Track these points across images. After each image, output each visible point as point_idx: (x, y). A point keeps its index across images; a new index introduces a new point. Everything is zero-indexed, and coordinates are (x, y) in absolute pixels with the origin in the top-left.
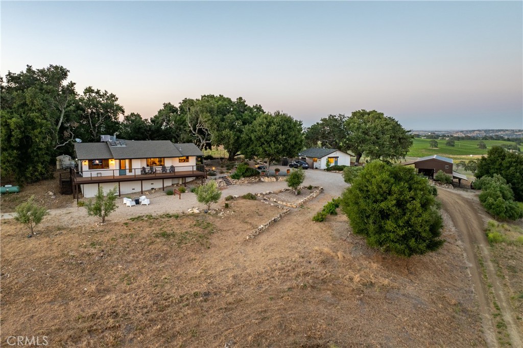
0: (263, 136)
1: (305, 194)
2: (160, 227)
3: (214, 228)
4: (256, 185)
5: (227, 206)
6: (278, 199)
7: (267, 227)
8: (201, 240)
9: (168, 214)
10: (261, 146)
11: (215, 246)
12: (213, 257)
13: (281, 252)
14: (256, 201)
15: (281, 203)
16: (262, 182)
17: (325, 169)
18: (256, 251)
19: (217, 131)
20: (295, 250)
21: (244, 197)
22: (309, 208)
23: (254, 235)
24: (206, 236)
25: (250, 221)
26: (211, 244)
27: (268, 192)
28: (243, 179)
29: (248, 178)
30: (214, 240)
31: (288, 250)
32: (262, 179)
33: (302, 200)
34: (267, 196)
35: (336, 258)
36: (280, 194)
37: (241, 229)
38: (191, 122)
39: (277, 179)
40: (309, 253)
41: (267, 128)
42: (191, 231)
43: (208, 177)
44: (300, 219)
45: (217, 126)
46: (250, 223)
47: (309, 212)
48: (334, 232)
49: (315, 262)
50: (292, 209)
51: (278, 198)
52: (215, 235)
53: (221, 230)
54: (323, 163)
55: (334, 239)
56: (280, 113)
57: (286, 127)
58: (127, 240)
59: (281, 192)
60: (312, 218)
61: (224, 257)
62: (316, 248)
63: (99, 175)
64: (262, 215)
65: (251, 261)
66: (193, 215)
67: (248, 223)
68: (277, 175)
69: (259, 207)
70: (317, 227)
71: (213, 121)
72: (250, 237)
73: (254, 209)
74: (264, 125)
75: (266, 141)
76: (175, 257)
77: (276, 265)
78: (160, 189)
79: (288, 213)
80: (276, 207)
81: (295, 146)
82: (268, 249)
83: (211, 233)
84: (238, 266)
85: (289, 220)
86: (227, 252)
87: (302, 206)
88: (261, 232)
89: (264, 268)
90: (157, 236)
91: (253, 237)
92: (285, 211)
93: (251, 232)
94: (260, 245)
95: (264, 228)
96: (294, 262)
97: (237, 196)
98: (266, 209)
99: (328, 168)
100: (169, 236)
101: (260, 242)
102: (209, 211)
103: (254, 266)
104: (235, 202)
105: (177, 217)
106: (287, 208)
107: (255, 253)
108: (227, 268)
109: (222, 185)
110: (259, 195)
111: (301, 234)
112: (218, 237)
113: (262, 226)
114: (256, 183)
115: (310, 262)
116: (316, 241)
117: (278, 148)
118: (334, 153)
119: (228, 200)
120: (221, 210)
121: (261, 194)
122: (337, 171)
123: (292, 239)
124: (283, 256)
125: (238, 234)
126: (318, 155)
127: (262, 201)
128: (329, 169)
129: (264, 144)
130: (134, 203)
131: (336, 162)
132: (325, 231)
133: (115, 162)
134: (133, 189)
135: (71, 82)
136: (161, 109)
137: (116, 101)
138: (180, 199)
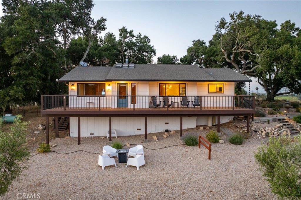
38: (225, 47)
43: (255, 118)
63: (90, 106)
78: (176, 132)
133: (112, 86)
134: (138, 129)
135: (102, 18)
136: (191, 46)
137: (149, 42)
138: (210, 158)
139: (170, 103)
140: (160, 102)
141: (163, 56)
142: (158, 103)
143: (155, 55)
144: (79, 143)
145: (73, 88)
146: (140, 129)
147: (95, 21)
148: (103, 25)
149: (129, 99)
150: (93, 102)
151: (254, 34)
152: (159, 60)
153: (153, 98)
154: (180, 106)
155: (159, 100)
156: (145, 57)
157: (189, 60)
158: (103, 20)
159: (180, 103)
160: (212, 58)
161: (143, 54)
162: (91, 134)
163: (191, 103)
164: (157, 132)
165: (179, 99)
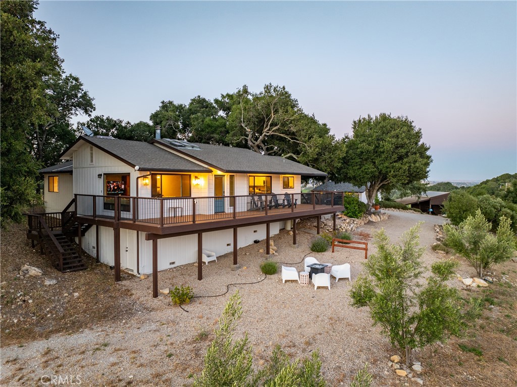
133: (209, 180)
138: (366, 258)
145: (146, 183)
146: (230, 245)
149: (228, 199)
150: (182, 207)
162: (171, 264)
164: (247, 245)
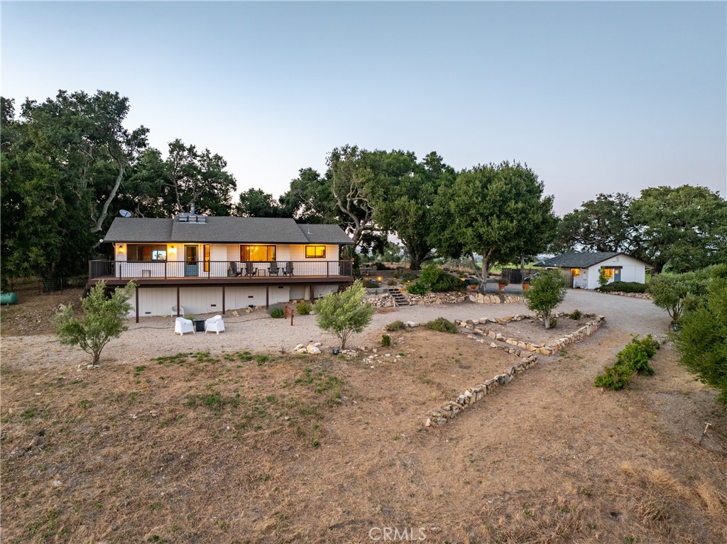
0: (473, 205)
1: (568, 329)
2: (210, 381)
3: (344, 390)
4: (460, 308)
5: (386, 342)
6: (508, 335)
7: (480, 396)
8: (301, 419)
9: (246, 353)
10: (470, 225)
11: (335, 440)
12: (319, 475)
13: (521, 473)
14: (456, 336)
15: (515, 343)
16: (472, 302)
17: (596, 289)
18: (448, 465)
19: (385, 200)
20: (563, 469)
21: (430, 327)
22: (580, 358)
23: (444, 416)
24: (318, 411)
25: (437, 380)
26: (324, 433)
27: (483, 319)
28: (432, 295)
29: (442, 295)
30: (338, 425)
31: (540, 468)
32: (472, 298)
33: (563, 340)
34: (482, 327)
35: (696, 504)
36: (511, 324)
37: (413, 398)
38: (339, 191)
39: (503, 300)
40: (607, 481)
41: (482, 188)
42: (284, 397)
44: (565, 380)
45: (385, 193)
46: (439, 386)
47: (584, 366)
48: (661, 421)
49: (633, 518)
50: (540, 357)
51: (507, 333)
52: (345, 410)
53: (361, 398)
54: (592, 277)
55: (666, 438)
56: (510, 165)
57: (524, 188)
58: (114, 409)
59: (512, 320)
60: (593, 381)
61: (352, 476)
62: (626, 465)
63: (146, 275)
64: (468, 368)
65: (429, 496)
66: (305, 357)
67: (433, 383)
68: (502, 292)
69: (464, 349)
70: (610, 402)
71: (378, 183)
72: (435, 421)
73: (450, 351)
74: (477, 182)
75: (482, 214)
76: (214, 465)
77: (508, 517)
78: (263, 307)
79: (533, 366)
80: (504, 350)
81: (543, 228)
82: (483, 459)
83: (334, 404)
84: (387, 513)
85: (536, 383)
86: (366, 460)
87: (562, 351)
88: (466, 408)
89: (468, 529)
90: (192, 404)
91: (441, 420)
92: (525, 360)
93: (438, 409)
94: (462, 444)
95: (473, 400)
96: (566, 510)
97: (412, 324)
98: (480, 354)
99: (603, 286)
100: (223, 404)
101: (462, 438)
102: (345, 351)
103: (436, 517)
104: (408, 335)
105: (263, 360)
106: (528, 353)
107: (444, 469)
108: (352, 518)
109: (389, 304)
110: (463, 324)
111: (573, 421)
112: (350, 416)
113: (467, 393)
114: (458, 304)
115: (613, 514)
116: (618, 441)
117: (506, 228)
118: (614, 259)
119: (393, 330)
120: (371, 351)
121: (468, 322)
122: (622, 293)
123: (551, 433)
124: (526, 487)
125: (403, 410)
126: (582, 263)
127: (469, 336)
128: (604, 289)
129: (477, 221)
130: (192, 328)
131: (618, 276)
132: (634, 415)
133: (178, 249)
134: (212, 305)
135: (142, 126)
136: (296, 179)
137: (223, 166)
138: (292, 325)
139: (254, 270)
140: (242, 269)
141: (250, 190)
142: (239, 270)
143: (235, 190)
144: (137, 322)
145: (121, 252)
146: (215, 305)
147: (130, 132)
148: (142, 139)
149: (201, 265)
151: (368, 180)
152: (243, 198)
153: (233, 264)
154: (268, 274)
155: (241, 266)
156: (216, 191)
157: (292, 203)
158: (144, 131)
159: (267, 270)
160: (325, 203)
161: (213, 186)
162: (146, 313)
163: (281, 271)
164: (237, 308)
165: (266, 266)
